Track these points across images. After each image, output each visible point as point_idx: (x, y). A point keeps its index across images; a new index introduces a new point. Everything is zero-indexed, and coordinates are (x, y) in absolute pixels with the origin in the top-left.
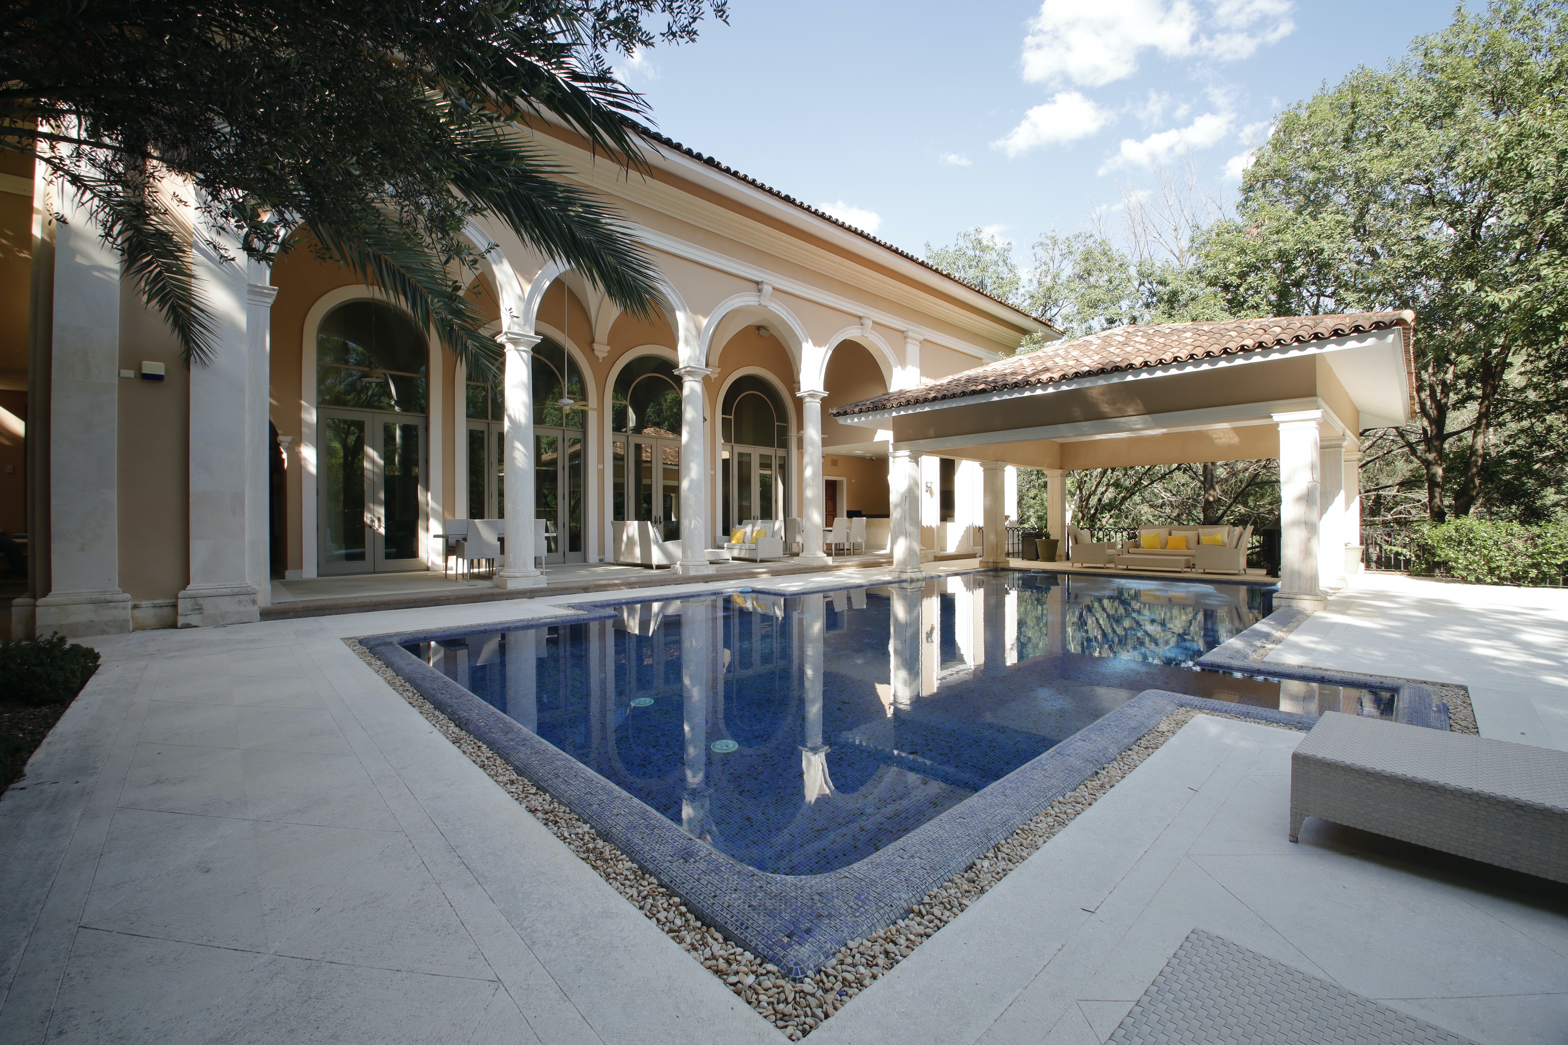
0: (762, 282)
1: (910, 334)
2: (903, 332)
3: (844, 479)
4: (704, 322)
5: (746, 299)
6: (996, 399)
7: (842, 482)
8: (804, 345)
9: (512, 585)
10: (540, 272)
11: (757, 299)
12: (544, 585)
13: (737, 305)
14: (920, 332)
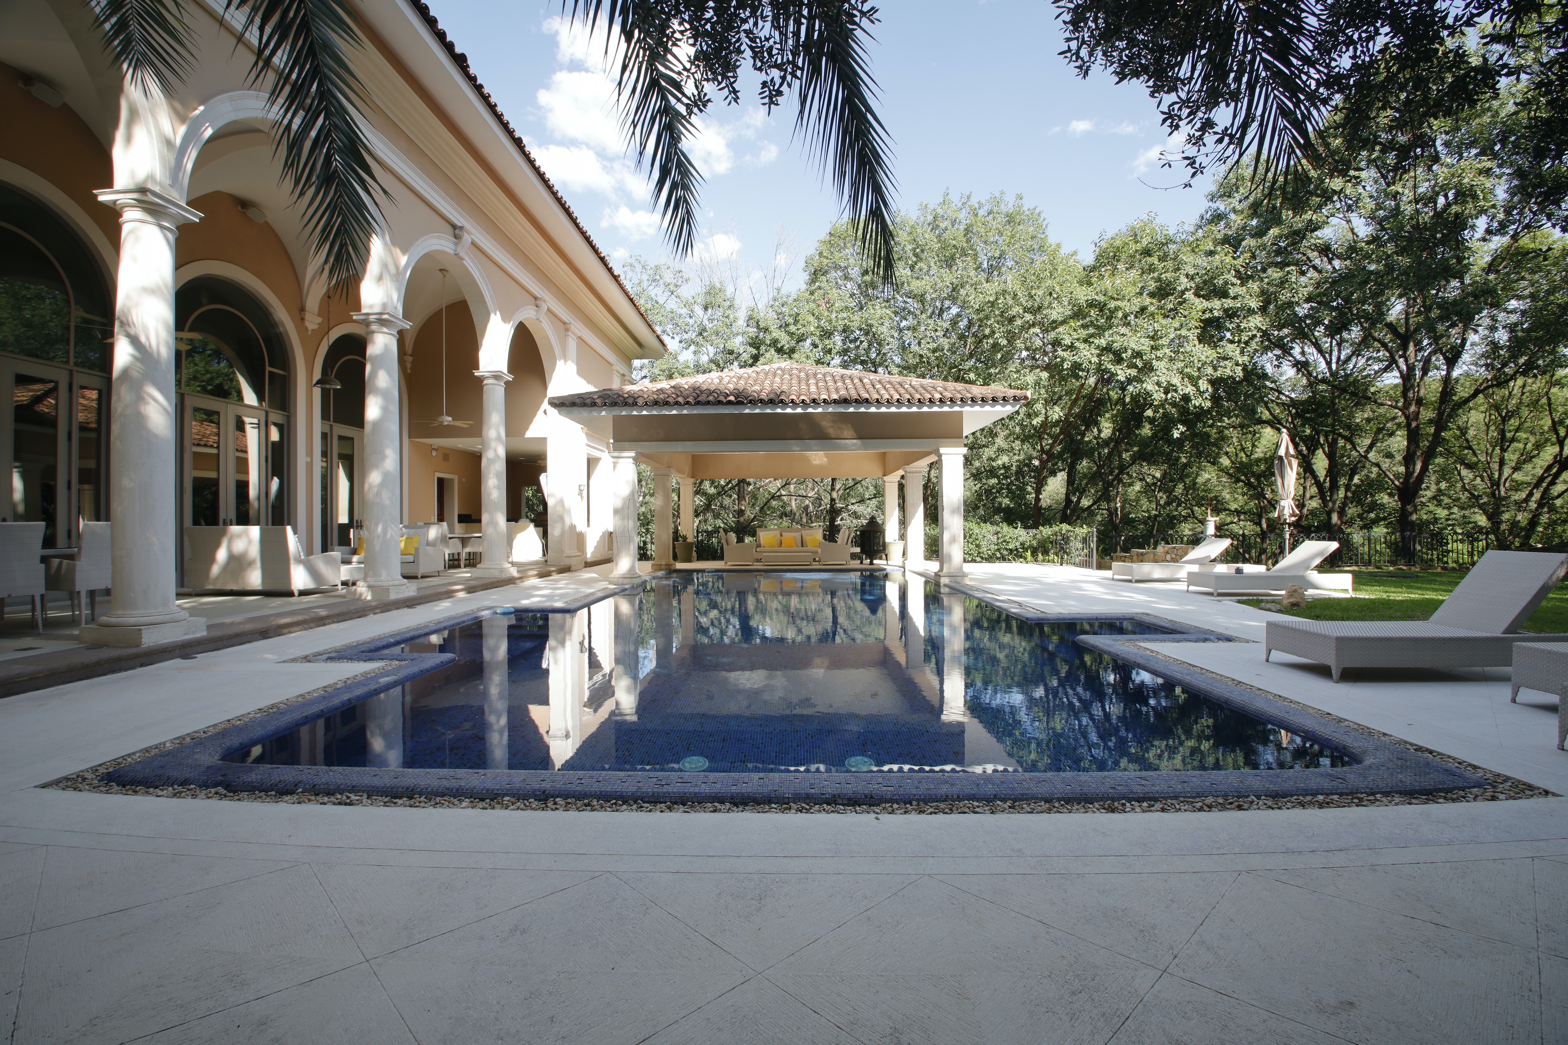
0: (461, 228)
1: (572, 328)
2: (564, 323)
3: (455, 478)
4: (403, 260)
5: (443, 242)
6: (747, 411)
7: (452, 480)
8: (492, 316)
9: (150, 639)
10: (202, 108)
11: (452, 246)
12: (202, 633)
13: (435, 248)
14: (578, 328)
